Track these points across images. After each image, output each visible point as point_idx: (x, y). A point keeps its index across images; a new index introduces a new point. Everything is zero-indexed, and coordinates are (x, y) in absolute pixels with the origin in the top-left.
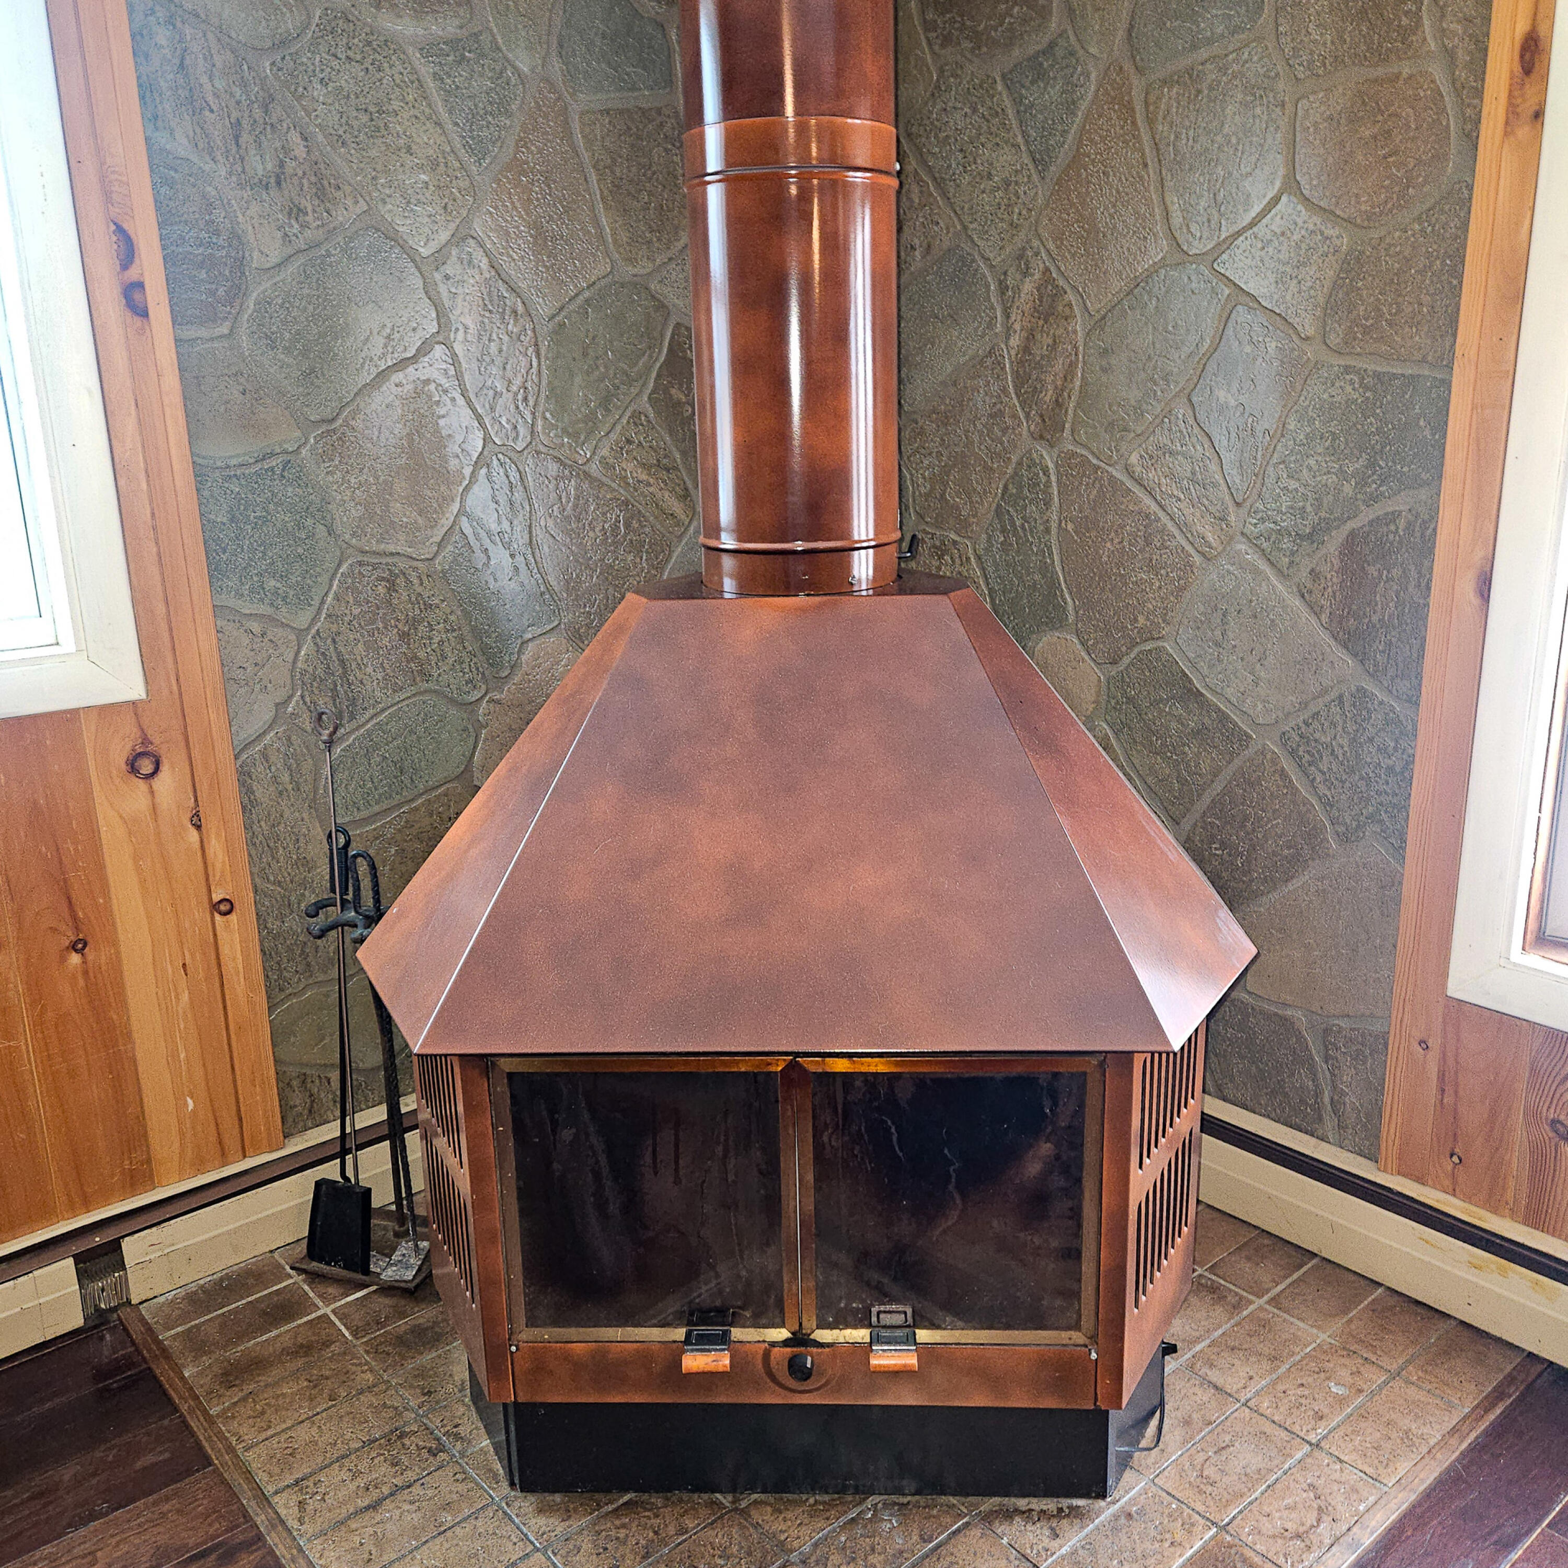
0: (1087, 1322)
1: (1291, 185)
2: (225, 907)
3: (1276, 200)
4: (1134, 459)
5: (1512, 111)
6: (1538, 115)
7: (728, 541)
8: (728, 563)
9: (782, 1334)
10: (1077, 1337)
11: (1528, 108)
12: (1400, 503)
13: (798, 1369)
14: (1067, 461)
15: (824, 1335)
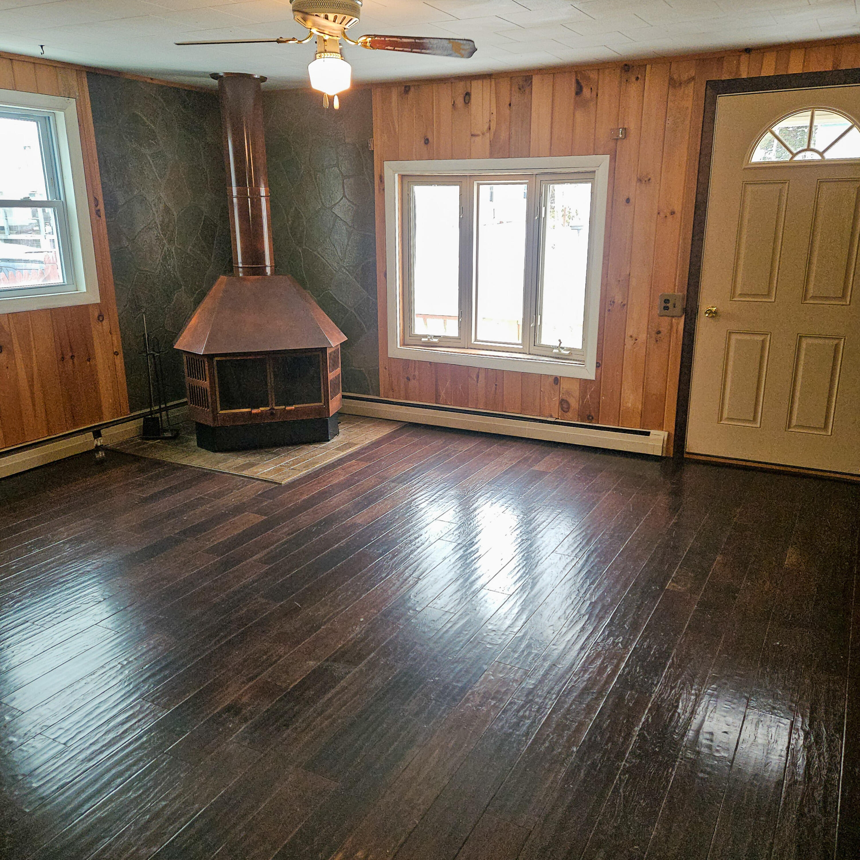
0: (323, 401)
1: (344, 196)
2: (116, 353)
3: (342, 198)
4: (319, 250)
5: (379, 189)
6: (384, 190)
7: (240, 265)
8: (240, 270)
9: (268, 408)
10: (321, 404)
11: (382, 188)
12: (371, 260)
13: (272, 414)
14: (304, 251)
15: (276, 408)
